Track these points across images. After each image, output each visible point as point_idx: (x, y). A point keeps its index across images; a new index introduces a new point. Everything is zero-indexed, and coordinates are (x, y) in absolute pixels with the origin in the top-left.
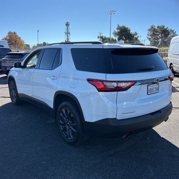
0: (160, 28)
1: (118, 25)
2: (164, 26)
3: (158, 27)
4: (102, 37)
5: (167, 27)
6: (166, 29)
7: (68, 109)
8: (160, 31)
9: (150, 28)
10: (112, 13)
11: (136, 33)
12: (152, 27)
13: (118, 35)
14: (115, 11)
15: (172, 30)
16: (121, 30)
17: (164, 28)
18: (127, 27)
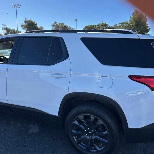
0: (62, 25)
1: (26, 19)
2: (64, 24)
3: (59, 24)
4: (6, 29)
5: (66, 25)
6: (66, 26)
7: (91, 115)
8: (61, 27)
9: (53, 24)
10: (18, 7)
11: (42, 27)
12: (55, 23)
13: (26, 28)
14: (20, 5)
15: (70, 27)
16: (29, 23)
17: (64, 25)
18: (33, 21)
